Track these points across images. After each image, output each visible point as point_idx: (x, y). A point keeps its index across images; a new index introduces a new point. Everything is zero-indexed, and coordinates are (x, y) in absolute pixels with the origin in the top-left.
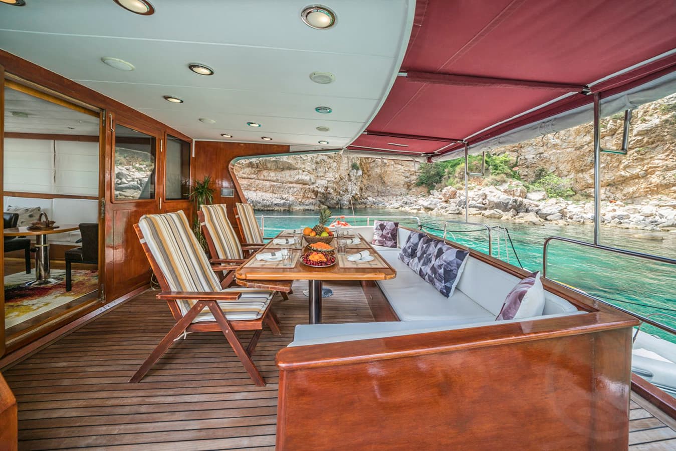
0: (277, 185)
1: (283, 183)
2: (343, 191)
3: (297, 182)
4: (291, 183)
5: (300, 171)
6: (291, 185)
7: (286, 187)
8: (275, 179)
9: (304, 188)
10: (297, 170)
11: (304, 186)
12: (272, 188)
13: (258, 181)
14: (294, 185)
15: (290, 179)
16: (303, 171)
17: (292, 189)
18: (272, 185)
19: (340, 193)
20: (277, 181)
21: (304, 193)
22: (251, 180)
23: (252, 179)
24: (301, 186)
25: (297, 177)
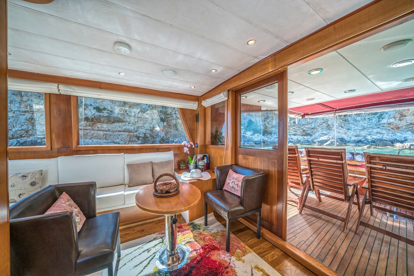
0: (109, 133)
1: (113, 132)
2: (155, 136)
3: (124, 131)
4: (120, 131)
5: (127, 123)
6: (120, 133)
7: (116, 135)
8: (107, 129)
9: (130, 135)
10: (124, 123)
11: (130, 134)
12: (105, 136)
13: (93, 131)
14: (122, 133)
15: (119, 129)
16: (129, 123)
17: (121, 136)
18: (105, 134)
19: (153, 137)
20: (109, 130)
21: (130, 138)
22: (86, 131)
23: (88, 130)
24: (127, 133)
25: (124, 128)
